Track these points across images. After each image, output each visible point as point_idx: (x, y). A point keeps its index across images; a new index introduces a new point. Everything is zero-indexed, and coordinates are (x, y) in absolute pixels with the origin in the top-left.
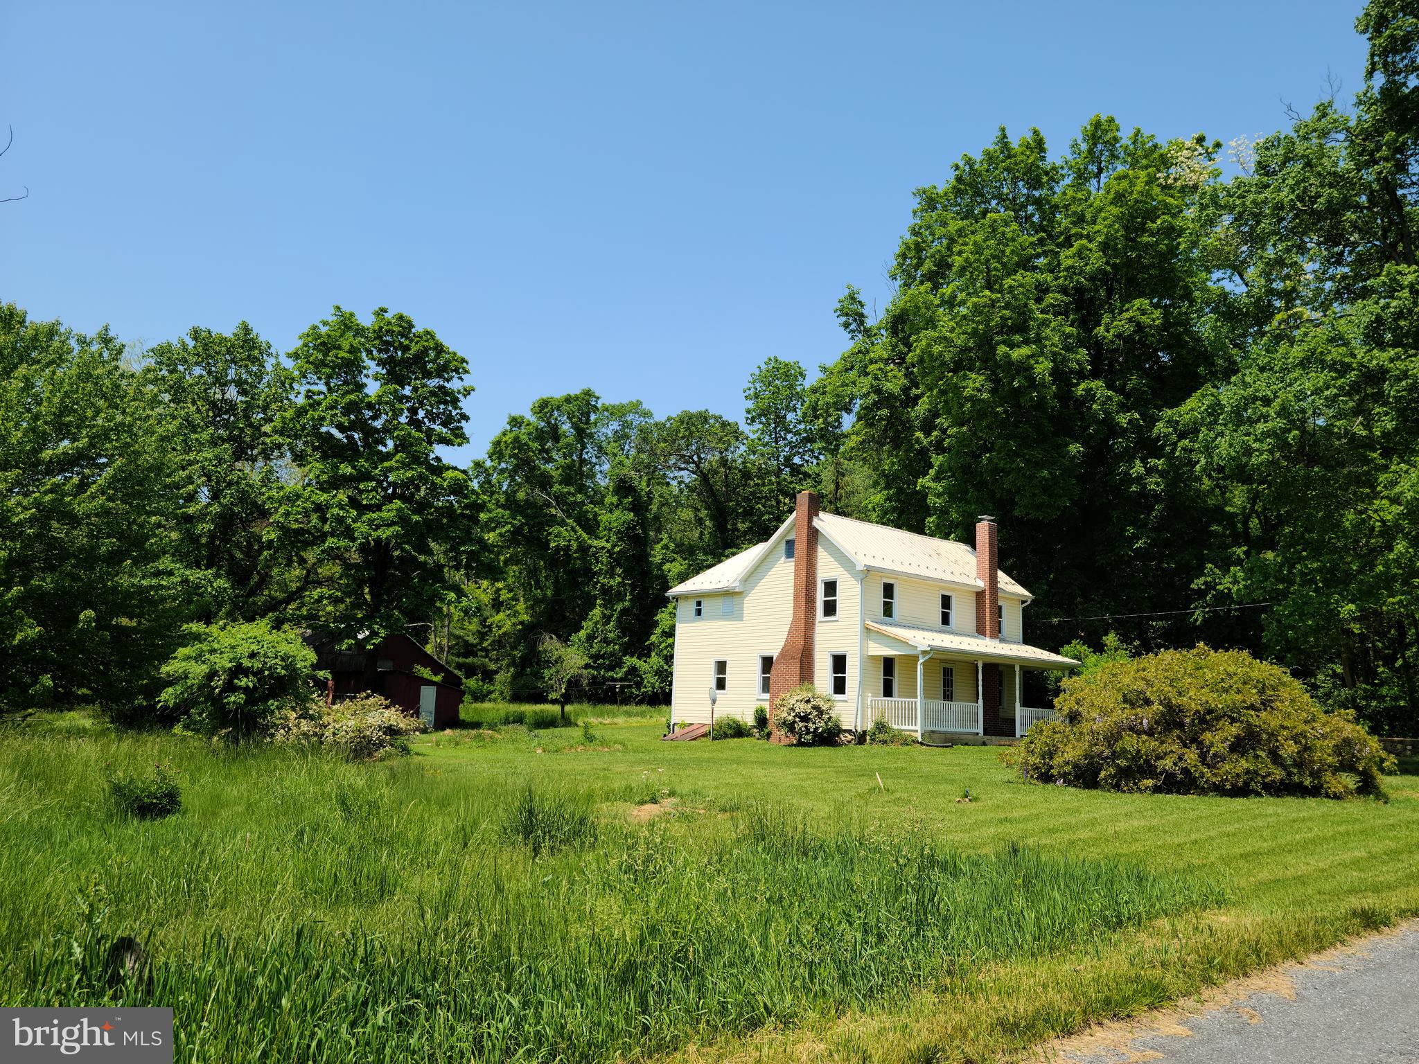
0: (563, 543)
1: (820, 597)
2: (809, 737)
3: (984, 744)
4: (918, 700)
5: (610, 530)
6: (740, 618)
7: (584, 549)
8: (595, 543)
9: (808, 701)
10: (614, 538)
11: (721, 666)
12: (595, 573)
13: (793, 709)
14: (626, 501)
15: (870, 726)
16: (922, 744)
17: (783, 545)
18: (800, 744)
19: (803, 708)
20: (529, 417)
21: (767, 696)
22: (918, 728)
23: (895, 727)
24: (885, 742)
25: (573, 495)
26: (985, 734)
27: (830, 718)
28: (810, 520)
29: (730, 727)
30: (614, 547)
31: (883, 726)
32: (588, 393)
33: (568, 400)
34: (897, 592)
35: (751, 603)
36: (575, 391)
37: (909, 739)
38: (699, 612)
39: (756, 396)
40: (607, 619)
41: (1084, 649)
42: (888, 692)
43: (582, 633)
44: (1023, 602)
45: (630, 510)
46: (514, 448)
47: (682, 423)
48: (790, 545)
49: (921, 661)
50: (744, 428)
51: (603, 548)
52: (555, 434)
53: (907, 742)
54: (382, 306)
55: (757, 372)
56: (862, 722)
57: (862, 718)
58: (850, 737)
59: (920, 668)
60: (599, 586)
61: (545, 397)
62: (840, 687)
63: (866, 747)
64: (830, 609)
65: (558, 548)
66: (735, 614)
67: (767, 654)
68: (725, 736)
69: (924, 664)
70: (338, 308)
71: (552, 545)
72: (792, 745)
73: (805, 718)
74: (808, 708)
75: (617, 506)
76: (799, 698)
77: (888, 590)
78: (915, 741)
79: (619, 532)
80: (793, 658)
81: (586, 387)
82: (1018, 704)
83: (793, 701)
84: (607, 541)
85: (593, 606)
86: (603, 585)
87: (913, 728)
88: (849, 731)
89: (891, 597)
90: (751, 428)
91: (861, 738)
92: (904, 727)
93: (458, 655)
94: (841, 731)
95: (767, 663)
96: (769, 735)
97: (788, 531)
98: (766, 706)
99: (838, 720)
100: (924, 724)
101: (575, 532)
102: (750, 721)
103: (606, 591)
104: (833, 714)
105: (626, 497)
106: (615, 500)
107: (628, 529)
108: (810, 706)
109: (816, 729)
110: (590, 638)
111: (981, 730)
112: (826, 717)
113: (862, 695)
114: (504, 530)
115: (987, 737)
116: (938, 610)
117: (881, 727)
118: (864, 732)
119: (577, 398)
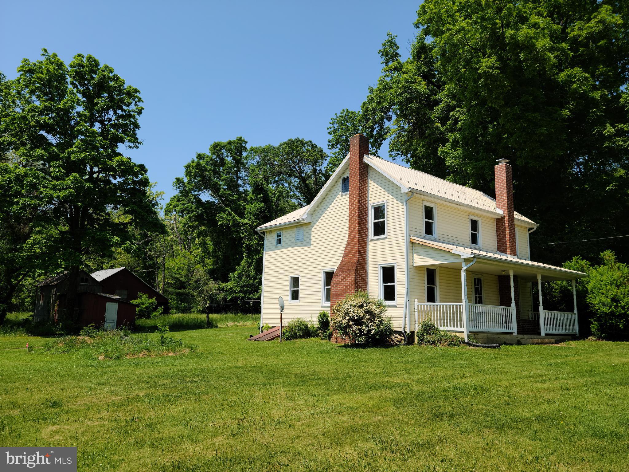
0: (225, 222)
1: (371, 220)
2: (363, 339)
3: (519, 343)
4: (464, 303)
5: (250, 213)
6: (309, 244)
7: (236, 224)
8: (243, 221)
9: (361, 306)
10: (253, 218)
11: (295, 281)
12: (242, 238)
13: (347, 313)
14: (259, 196)
15: (418, 328)
16: (468, 344)
17: (341, 182)
18: (355, 346)
19: (356, 312)
20: (208, 153)
21: (328, 304)
22: (464, 329)
23: (442, 328)
24: (433, 343)
25: (232, 195)
26: (519, 333)
27: (381, 322)
28: (361, 157)
29: (299, 329)
30: (253, 222)
31: (431, 328)
32: (240, 140)
33: (230, 143)
34: (436, 214)
35: (316, 232)
36: (234, 138)
37: (456, 340)
38: (279, 241)
39: (334, 132)
40: (250, 265)
41: (583, 263)
42: (431, 298)
43: (236, 273)
44: (530, 229)
45: (262, 202)
46: (197, 169)
47: (287, 145)
48: (346, 181)
49: (464, 268)
50: (326, 150)
51: (247, 224)
52: (223, 162)
53: (454, 342)
54: (80, 53)
55: (335, 117)
56: (410, 325)
57: (410, 321)
58: (399, 338)
59: (463, 274)
60: (244, 246)
61: (216, 142)
62: (389, 294)
63: (415, 347)
64: (380, 229)
65: (222, 225)
66: (305, 241)
67: (329, 269)
68: (295, 336)
69: (467, 271)
70: (46, 51)
71: (219, 223)
72: (346, 346)
73: (358, 322)
74: (361, 312)
75: (254, 200)
76: (354, 303)
77: (429, 213)
78: (462, 342)
79: (256, 214)
80: (349, 270)
81: (239, 136)
82: (541, 308)
83: (347, 306)
84: (249, 220)
85: (242, 258)
86: (247, 245)
87: (459, 329)
88: (399, 333)
89: (431, 218)
90: (332, 151)
91: (410, 339)
92: (449, 329)
93: (176, 288)
94: (393, 332)
95: (329, 276)
96: (330, 336)
97: (344, 171)
98: (328, 311)
99: (389, 323)
100: (469, 326)
101: (230, 215)
102: (315, 323)
103: (248, 248)
104: (385, 317)
105: (260, 194)
106: (253, 196)
107: (261, 212)
108: (363, 310)
109: (369, 332)
110: (240, 276)
111: (515, 330)
112: (377, 320)
113: (409, 300)
114: (191, 215)
115: (521, 336)
116: (468, 232)
117: (428, 329)
118: (413, 333)
119: (234, 142)
